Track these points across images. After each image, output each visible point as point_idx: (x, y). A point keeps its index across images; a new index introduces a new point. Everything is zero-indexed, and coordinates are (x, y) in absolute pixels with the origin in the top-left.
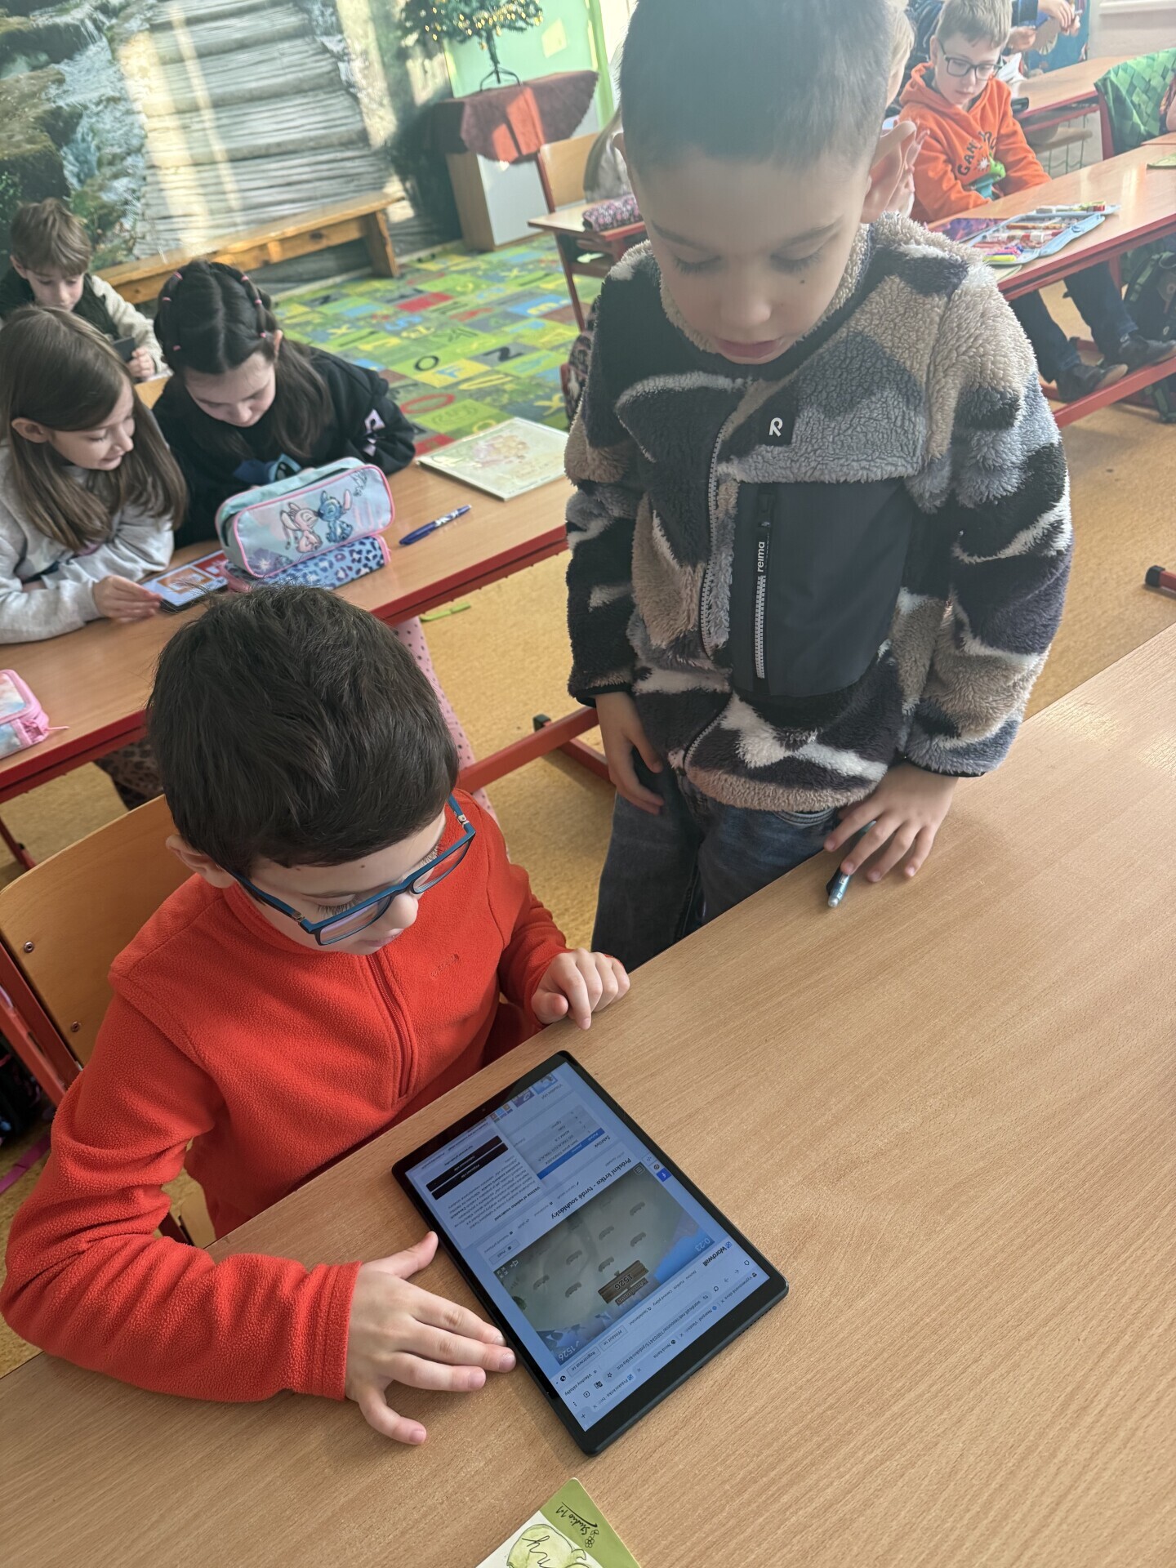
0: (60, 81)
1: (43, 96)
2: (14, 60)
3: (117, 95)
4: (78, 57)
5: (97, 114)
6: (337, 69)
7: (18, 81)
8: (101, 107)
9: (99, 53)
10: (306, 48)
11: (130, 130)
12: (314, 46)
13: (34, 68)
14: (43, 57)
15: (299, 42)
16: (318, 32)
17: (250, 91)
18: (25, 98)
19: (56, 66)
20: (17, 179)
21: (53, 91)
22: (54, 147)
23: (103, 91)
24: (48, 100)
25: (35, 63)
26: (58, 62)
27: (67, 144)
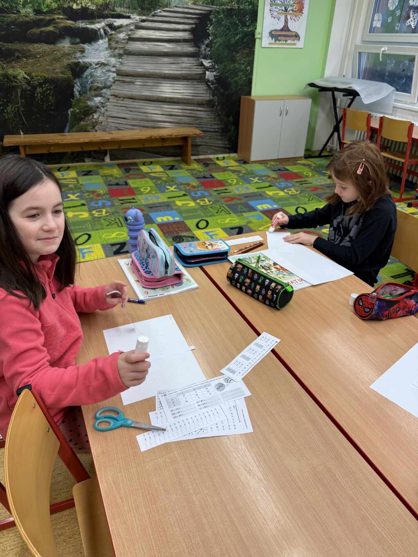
0: (83, 51)
1: (73, 56)
2: (64, 38)
3: (106, 62)
4: (93, 44)
5: (95, 68)
6: (205, 73)
7: (64, 47)
8: (97, 66)
9: (103, 43)
10: (194, 62)
11: (108, 79)
12: (197, 62)
13: (72, 44)
14: (78, 40)
15: (191, 59)
16: (201, 57)
17: (165, 74)
18: (65, 55)
19: (83, 45)
20: (52, 87)
21: (78, 55)
22: (72, 78)
23: (100, 60)
24: (75, 58)
25: (73, 41)
26: (84, 44)
27: (78, 78)
